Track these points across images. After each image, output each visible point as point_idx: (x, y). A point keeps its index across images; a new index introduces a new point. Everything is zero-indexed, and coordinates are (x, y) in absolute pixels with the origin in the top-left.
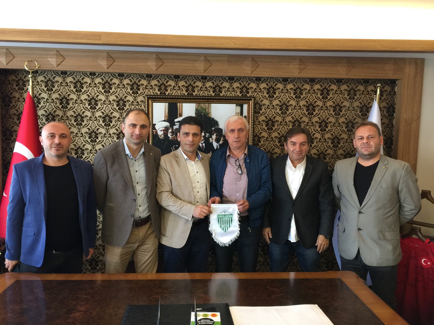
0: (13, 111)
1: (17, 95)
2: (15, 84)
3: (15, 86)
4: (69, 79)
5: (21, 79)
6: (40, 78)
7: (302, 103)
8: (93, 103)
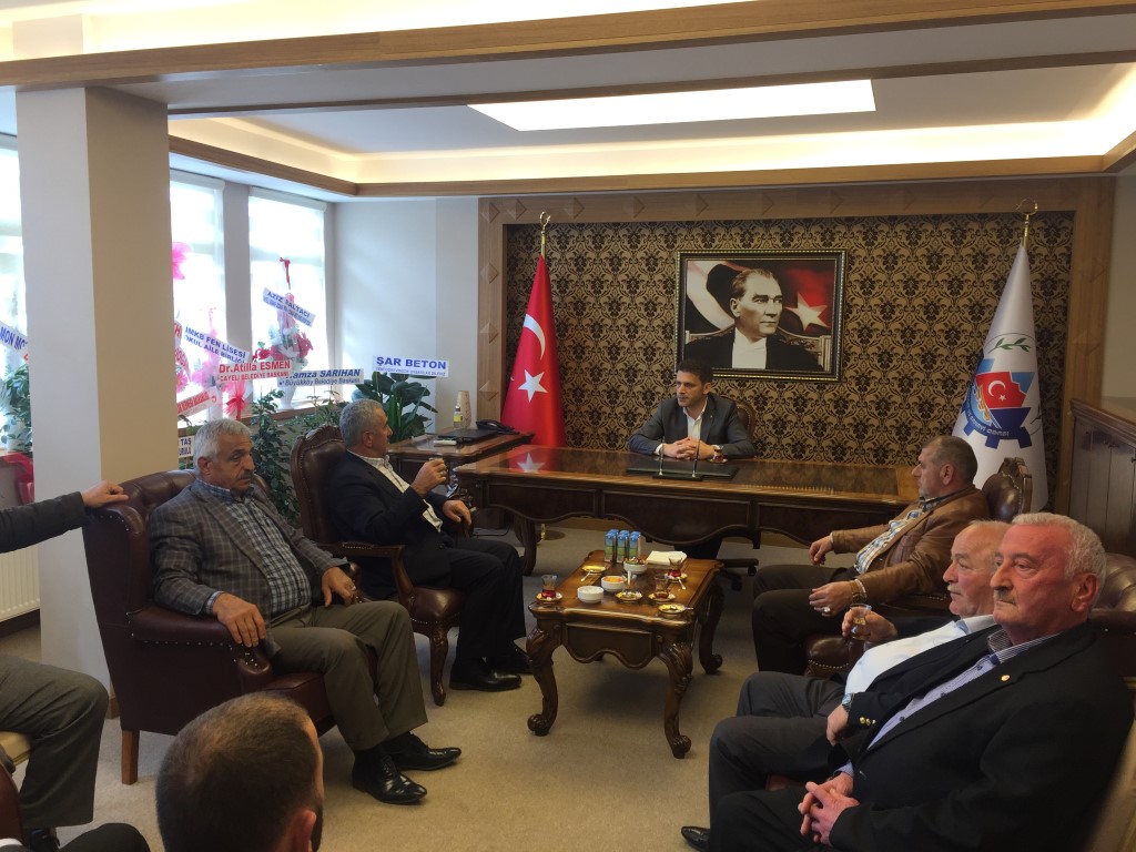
0: (519, 277)
1: (523, 255)
2: (522, 241)
3: (522, 244)
4: (587, 233)
5: (529, 235)
6: (553, 233)
7: (920, 252)
8: (615, 262)
